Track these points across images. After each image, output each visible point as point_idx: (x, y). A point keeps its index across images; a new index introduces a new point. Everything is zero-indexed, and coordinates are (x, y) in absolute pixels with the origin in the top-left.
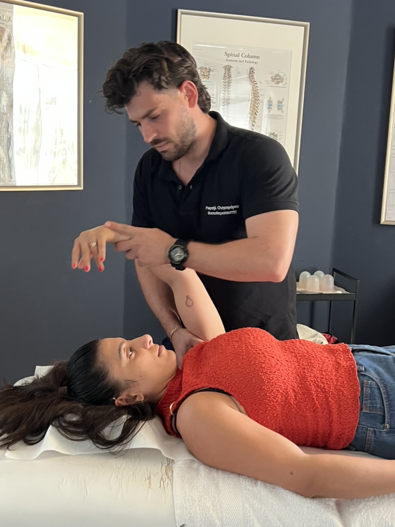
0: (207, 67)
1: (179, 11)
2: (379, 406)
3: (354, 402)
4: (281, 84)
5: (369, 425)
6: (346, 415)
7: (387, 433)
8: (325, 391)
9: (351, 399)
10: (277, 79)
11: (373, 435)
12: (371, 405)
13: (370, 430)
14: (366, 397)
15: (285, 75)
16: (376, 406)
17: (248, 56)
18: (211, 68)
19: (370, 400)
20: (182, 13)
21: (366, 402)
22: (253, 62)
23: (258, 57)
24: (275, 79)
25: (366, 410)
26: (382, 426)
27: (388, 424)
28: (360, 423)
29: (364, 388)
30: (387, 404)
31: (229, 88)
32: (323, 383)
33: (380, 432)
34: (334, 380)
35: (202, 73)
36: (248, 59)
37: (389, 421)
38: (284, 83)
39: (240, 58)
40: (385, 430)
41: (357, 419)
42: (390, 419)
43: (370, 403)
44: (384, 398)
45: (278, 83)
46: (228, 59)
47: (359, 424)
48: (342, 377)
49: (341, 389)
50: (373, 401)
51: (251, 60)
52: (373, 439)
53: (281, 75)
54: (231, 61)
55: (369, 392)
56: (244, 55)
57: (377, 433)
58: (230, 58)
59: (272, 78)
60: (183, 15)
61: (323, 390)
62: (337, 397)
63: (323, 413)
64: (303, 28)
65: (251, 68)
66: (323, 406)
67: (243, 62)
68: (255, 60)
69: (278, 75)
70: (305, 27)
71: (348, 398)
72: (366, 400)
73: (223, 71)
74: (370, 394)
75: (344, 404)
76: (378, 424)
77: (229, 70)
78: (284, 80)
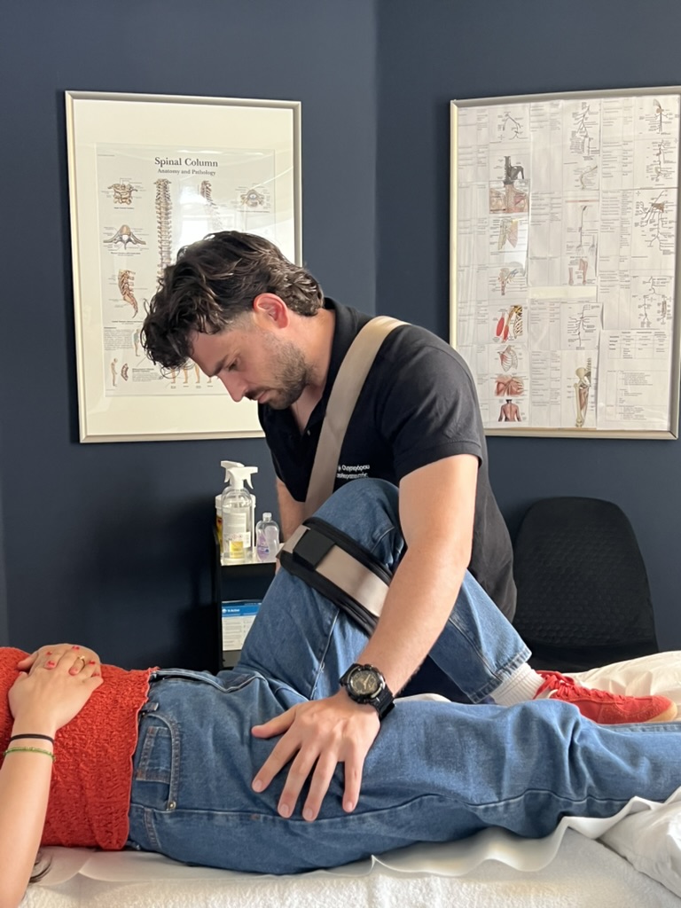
0: (126, 184)
1: (68, 95)
2: (162, 768)
3: (124, 766)
4: (259, 207)
5: (147, 803)
6: (108, 790)
7: (171, 816)
8: (75, 753)
9: (120, 761)
10: (253, 199)
11: (153, 821)
12: (150, 768)
13: (147, 812)
14: (146, 754)
15: (265, 191)
16: (158, 769)
17: (198, 163)
18: (133, 185)
19: (151, 758)
20: (74, 97)
21: (144, 763)
22: (206, 173)
23: (215, 164)
24: (249, 198)
25: (141, 777)
26: (164, 804)
27: (173, 799)
28: (134, 801)
29: (146, 740)
30: (177, 764)
31: (168, 218)
32: (74, 739)
33: (161, 815)
34: (95, 731)
35: (117, 194)
36: (197, 168)
37: (175, 795)
38: (265, 205)
39: (184, 167)
40: (168, 811)
41: (127, 795)
42: (178, 791)
43: (150, 765)
44: (173, 755)
45: (255, 205)
46: (161, 169)
47: (131, 802)
48: (111, 726)
49: (103, 747)
50: (156, 761)
51: (203, 169)
52: (154, 826)
53: (259, 191)
54: (167, 171)
55: (152, 745)
56: (189, 162)
57: (158, 817)
58: (165, 167)
59: (243, 197)
60: (75, 101)
61: (71, 751)
62: (95, 760)
63: (68, 790)
64: (291, 110)
65: (205, 183)
66: (68, 779)
67: (189, 172)
68: (210, 169)
69: (253, 192)
70: (294, 108)
71: (114, 761)
72: (145, 760)
73: (155, 190)
74: (153, 748)
75: (107, 772)
76: (158, 801)
77: (165, 187)
78: (265, 200)
